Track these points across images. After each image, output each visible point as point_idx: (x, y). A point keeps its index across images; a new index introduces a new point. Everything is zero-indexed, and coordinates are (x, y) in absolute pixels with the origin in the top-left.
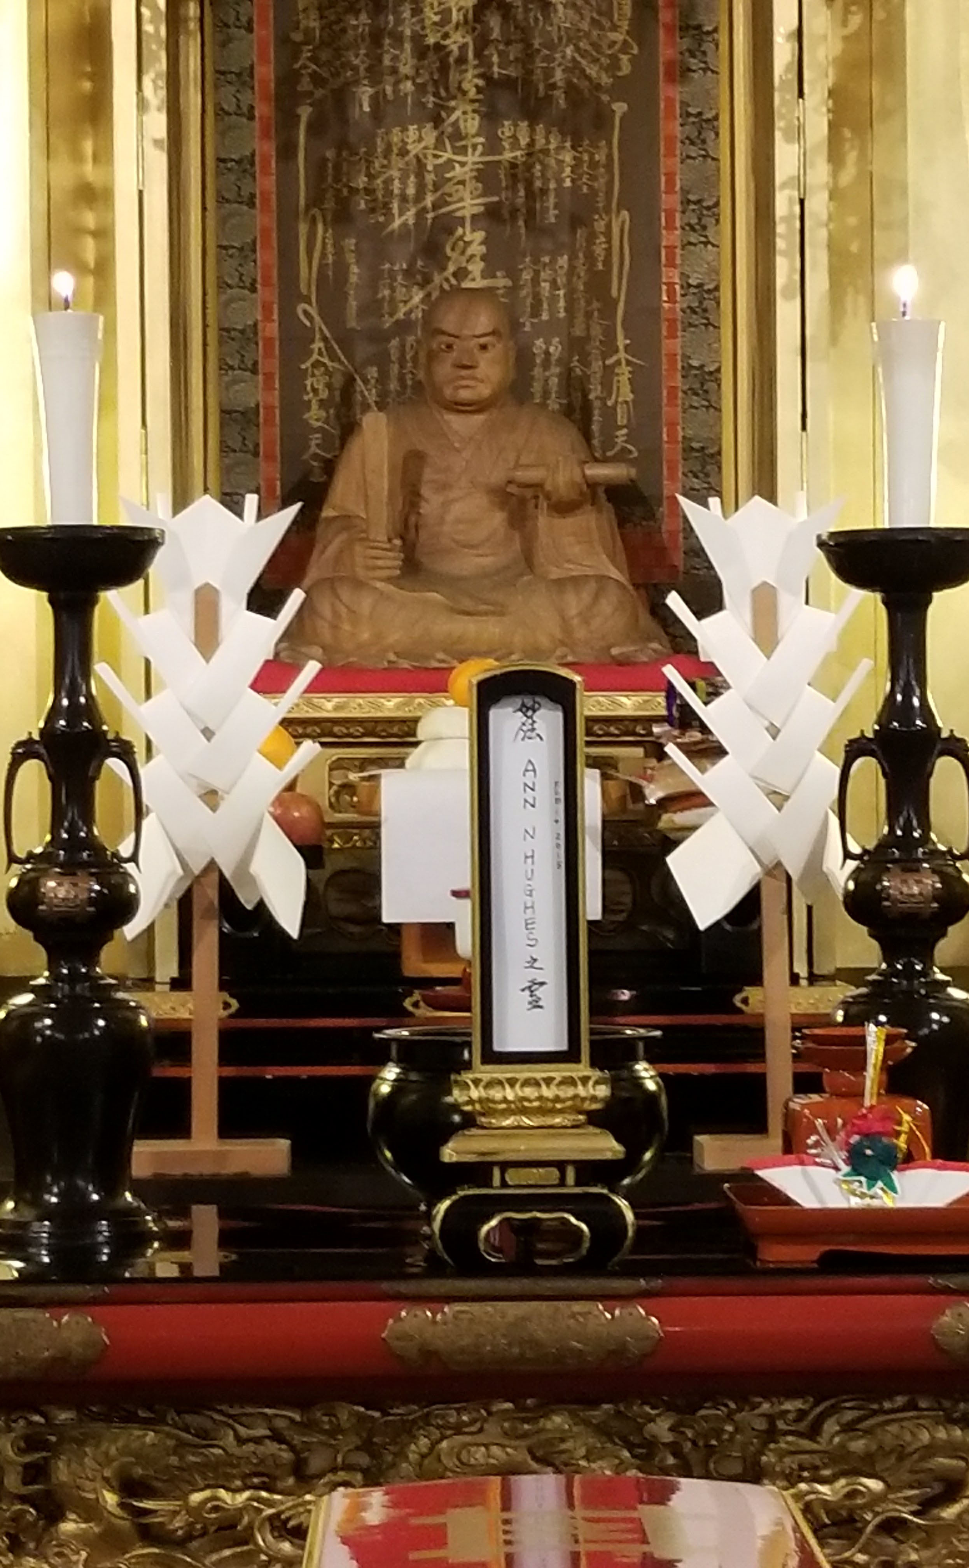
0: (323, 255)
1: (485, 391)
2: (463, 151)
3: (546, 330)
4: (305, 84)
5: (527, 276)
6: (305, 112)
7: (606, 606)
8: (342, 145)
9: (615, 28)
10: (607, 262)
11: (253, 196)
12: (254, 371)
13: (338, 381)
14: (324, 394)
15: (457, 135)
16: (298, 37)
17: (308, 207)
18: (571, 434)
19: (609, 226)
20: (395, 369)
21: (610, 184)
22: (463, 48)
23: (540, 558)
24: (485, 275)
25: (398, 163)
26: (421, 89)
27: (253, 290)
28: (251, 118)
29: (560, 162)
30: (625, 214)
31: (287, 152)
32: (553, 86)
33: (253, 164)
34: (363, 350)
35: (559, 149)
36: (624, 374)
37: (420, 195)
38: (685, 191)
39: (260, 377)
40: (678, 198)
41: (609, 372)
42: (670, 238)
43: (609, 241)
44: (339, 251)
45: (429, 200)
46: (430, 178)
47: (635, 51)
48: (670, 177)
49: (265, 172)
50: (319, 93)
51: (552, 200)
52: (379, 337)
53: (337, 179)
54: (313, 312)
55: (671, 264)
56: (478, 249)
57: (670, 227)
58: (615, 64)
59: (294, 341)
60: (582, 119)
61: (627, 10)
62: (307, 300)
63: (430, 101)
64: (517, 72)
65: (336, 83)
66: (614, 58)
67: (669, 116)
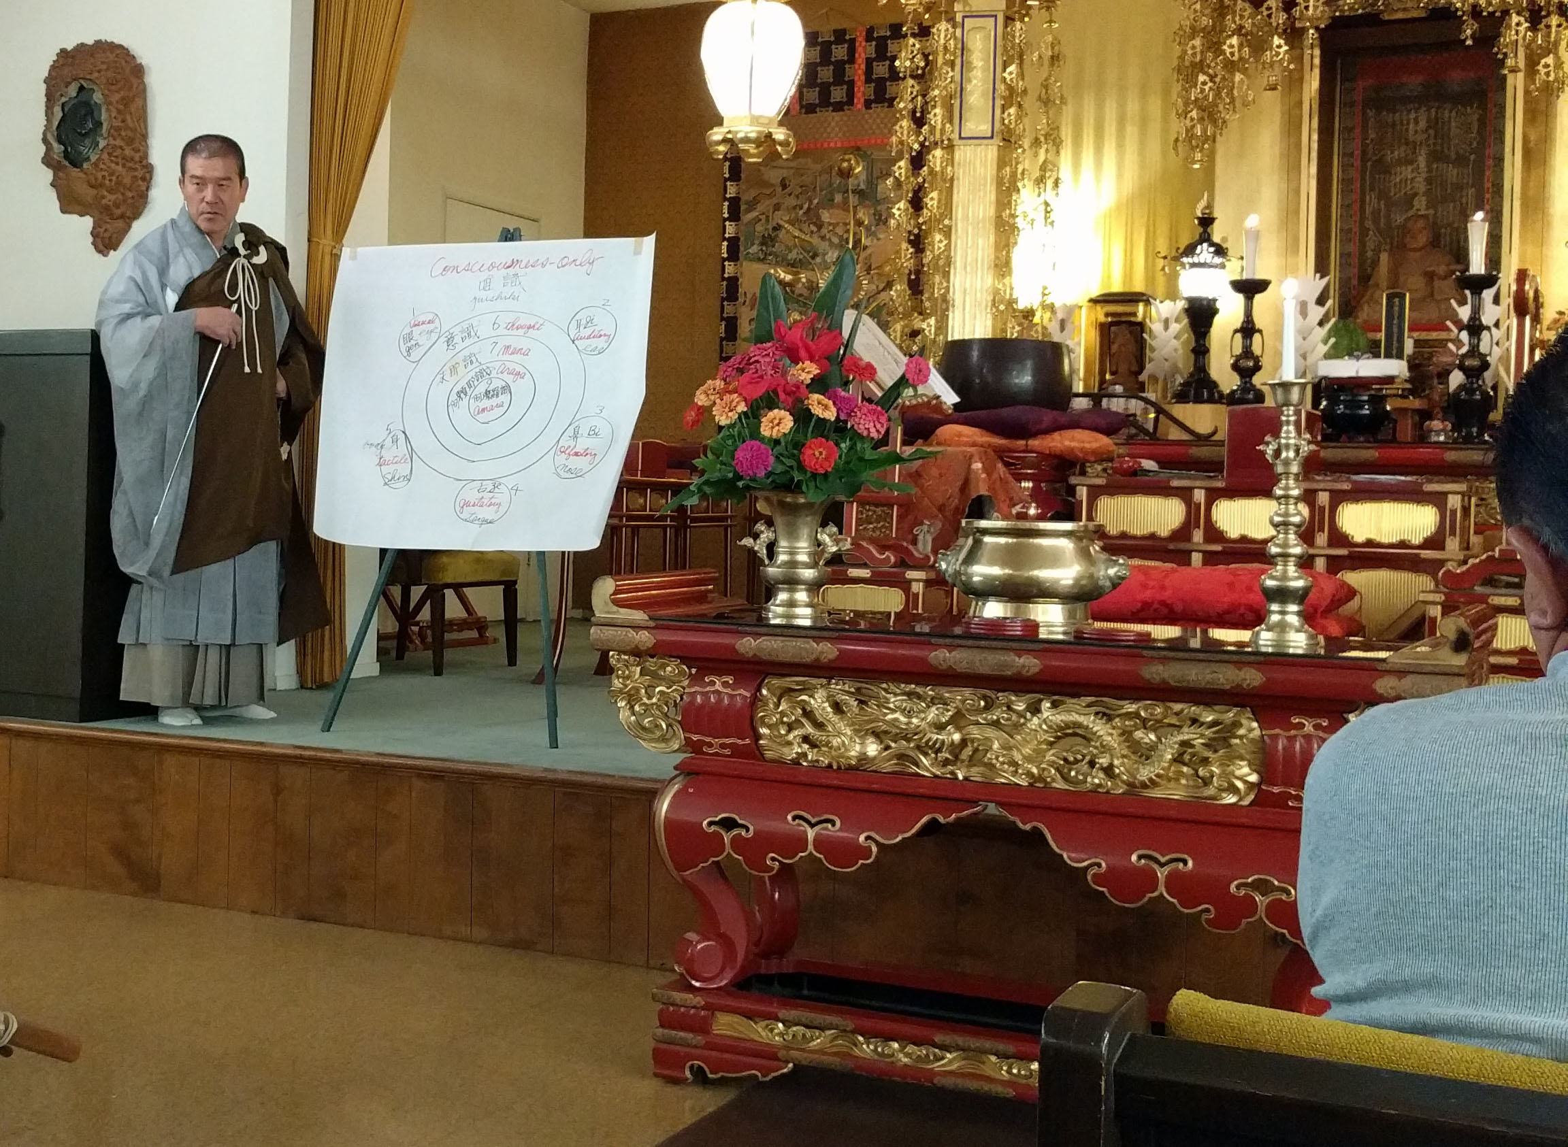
0: (1374, 206)
2: (1420, 173)
3: (1446, 226)
4: (1370, 156)
5: (1440, 210)
8: (1381, 173)
9: (1472, 133)
10: (1467, 203)
11: (1352, 190)
13: (1377, 243)
14: (1373, 247)
15: (1418, 168)
16: (1368, 142)
17: (1369, 192)
19: (1467, 193)
21: (1468, 180)
22: (1422, 141)
25: (1399, 177)
26: (1407, 154)
27: (1351, 218)
28: (1352, 166)
29: (1452, 174)
30: (1473, 189)
31: (1363, 176)
32: (1451, 152)
33: (1352, 180)
34: (1385, 234)
35: (1452, 170)
37: (1405, 187)
38: (1493, 182)
39: (1352, 243)
40: (1490, 185)
42: (1488, 196)
44: (1379, 205)
45: (1408, 188)
46: (1409, 182)
47: (1478, 139)
48: (1488, 177)
49: (1357, 182)
50: (1375, 158)
51: (1449, 186)
53: (1379, 182)
54: (1370, 223)
56: (1424, 202)
57: (1488, 192)
58: (1471, 144)
59: (1364, 232)
60: (1461, 160)
61: (1476, 127)
62: (1368, 219)
63: (1409, 158)
64: (1438, 148)
65: (1380, 155)
66: (1471, 142)
67: (1488, 158)
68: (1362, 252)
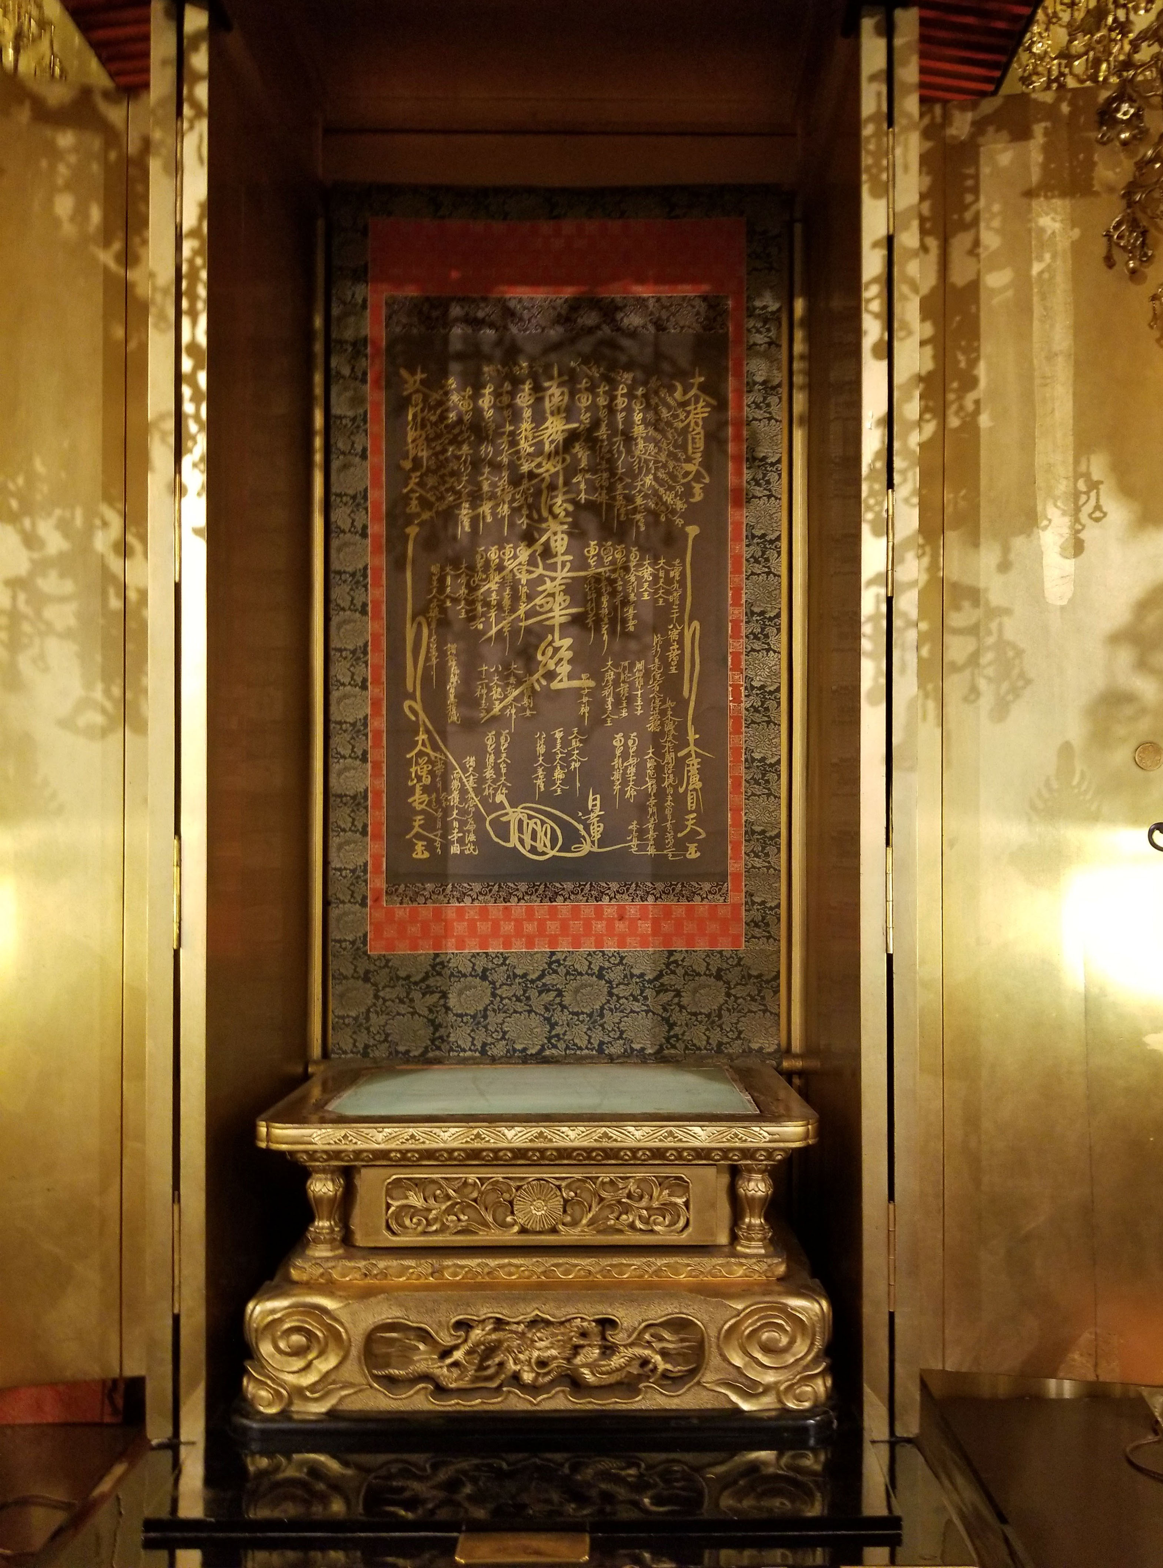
0: (428, 659)
2: (553, 567)
3: (625, 726)
4: (414, 506)
5: (608, 678)
8: (445, 559)
9: (689, 460)
10: (680, 665)
11: (365, 605)
12: (364, 759)
13: (440, 770)
14: (427, 781)
15: (547, 552)
16: (407, 465)
17: (414, 615)
19: (681, 635)
20: (491, 759)
21: (683, 598)
22: (554, 476)
24: (570, 677)
25: (495, 577)
26: (515, 511)
27: (364, 687)
28: (364, 535)
29: (639, 579)
30: (696, 624)
31: (396, 564)
32: (634, 511)
33: (365, 576)
35: (639, 565)
36: (695, 767)
37: (514, 606)
38: (750, 604)
39: (369, 765)
40: (743, 610)
41: (680, 763)
42: (737, 645)
43: (681, 647)
44: (442, 655)
45: (522, 610)
46: (524, 590)
47: (707, 481)
48: (737, 591)
49: (377, 584)
50: (426, 516)
51: (631, 611)
52: (477, 730)
53: (441, 590)
54: (418, 707)
55: (736, 667)
56: (565, 654)
57: (736, 635)
58: (688, 492)
59: (400, 732)
60: (662, 540)
61: (701, 444)
62: (413, 697)
63: (523, 522)
64: (601, 497)
65: (442, 507)
66: (688, 488)
67: (737, 538)
68: (398, 790)
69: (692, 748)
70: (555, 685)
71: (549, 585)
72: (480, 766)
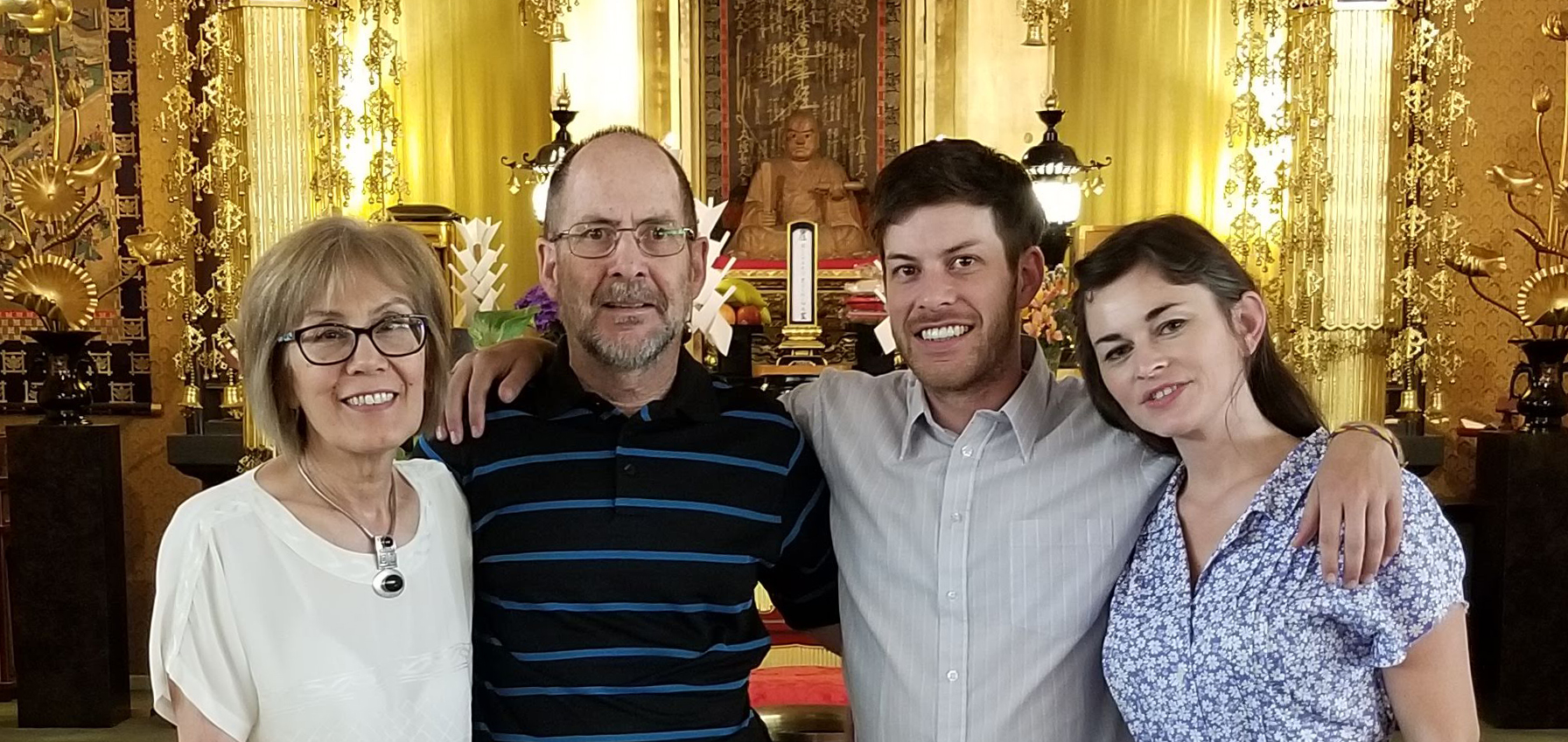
0: (746, 95)
1: (808, 153)
2: (800, 53)
3: (833, 126)
4: (740, 27)
5: (826, 104)
6: (739, 38)
7: (852, 237)
8: (754, 50)
9: (860, 4)
10: (856, 98)
11: (719, 71)
12: (720, 142)
13: (752, 146)
14: (746, 151)
15: (799, 47)
16: (737, 8)
17: (741, 76)
18: (841, 170)
19: (857, 83)
20: (774, 140)
21: (858, 66)
22: (801, 12)
23: (828, 218)
24: (810, 103)
25: (776, 58)
26: (784, 28)
27: (719, 109)
28: (718, 40)
29: (839, 58)
30: (864, 79)
31: (732, 54)
32: (836, 27)
33: (719, 59)
34: (762, 134)
35: (838, 52)
36: (862, 142)
37: (783, 73)
38: (886, 70)
39: (722, 144)
40: (884, 72)
41: (857, 142)
42: (881, 88)
43: (857, 89)
44: (752, 94)
45: (787, 73)
46: (787, 65)
47: (868, 13)
48: (881, 64)
49: (724, 63)
50: (745, 30)
51: (835, 73)
52: (769, 128)
53: (752, 64)
54: (742, 117)
55: (881, 99)
56: (806, 93)
57: (881, 84)
58: (860, 18)
59: (735, 129)
60: (847, 40)
62: (740, 113)
63: (788, 33)
64: (821, 21)
65: (752, 26)
66: (860, 16)
67: (882, 39)
68: (734, 156)
69: (861, 135)
70: (802, 107)
71: (798, 62)
72: (769, 145)
